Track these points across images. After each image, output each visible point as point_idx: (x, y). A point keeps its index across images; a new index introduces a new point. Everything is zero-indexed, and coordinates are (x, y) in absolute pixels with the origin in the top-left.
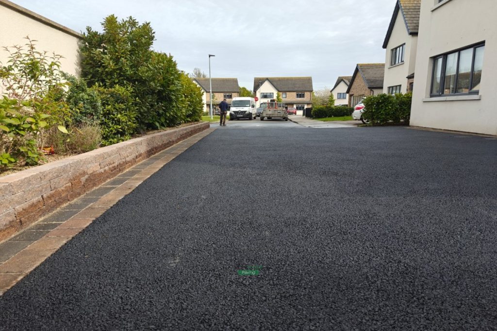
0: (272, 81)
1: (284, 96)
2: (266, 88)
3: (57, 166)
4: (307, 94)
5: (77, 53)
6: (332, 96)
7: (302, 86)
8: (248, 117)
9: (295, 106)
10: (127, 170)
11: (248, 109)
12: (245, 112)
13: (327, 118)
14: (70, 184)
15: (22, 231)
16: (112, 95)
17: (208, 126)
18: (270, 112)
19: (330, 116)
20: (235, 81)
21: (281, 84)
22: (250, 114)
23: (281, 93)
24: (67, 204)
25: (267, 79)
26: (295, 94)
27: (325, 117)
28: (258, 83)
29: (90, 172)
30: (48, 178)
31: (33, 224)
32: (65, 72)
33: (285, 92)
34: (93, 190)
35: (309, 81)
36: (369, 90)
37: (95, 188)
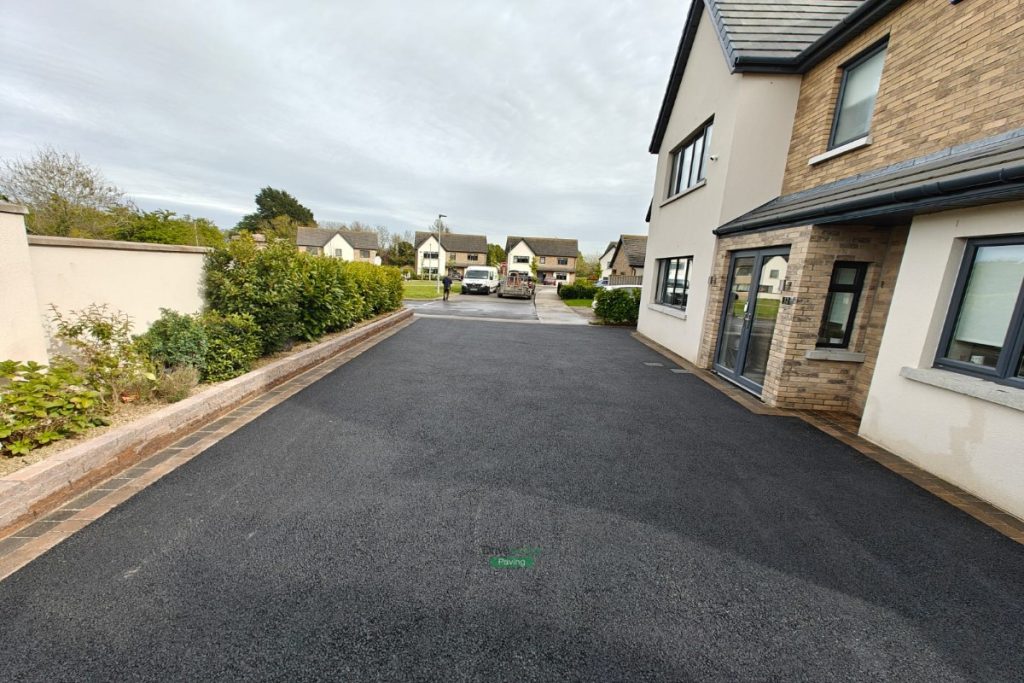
0: (529, 242)
1: (543, 261)
2: (521, 250)
3: (96, 447)
4: (571, 261)
5: (201, 271)
6: (599, 265)
7: (564, 250)
8: (484, 291)
9: (555, 275)
10: (221, 418)
11: (484, 282)
12: (480, 285)
13: (578, 301)
14: (116, 459)
15: (35, 521)
16: (227, 325)
17: (410, 314)
18: (507, 288)
19: (582, 298)
20: (483, 239)
21: (539, 247)
22: (487, 288)
23: (539, 258)
24: (109, 479)
25: (523, 239)
26: (555, 259)
27: (576, 298)
28: (513, 243)
29: (150, 438)
30: (81, 461)
31: (53, 511)
32: (167, 308)
33: (543, 256)
34: (154, 454)
35: (574, 243)
36: (630, 268)
37: (159, 451)
